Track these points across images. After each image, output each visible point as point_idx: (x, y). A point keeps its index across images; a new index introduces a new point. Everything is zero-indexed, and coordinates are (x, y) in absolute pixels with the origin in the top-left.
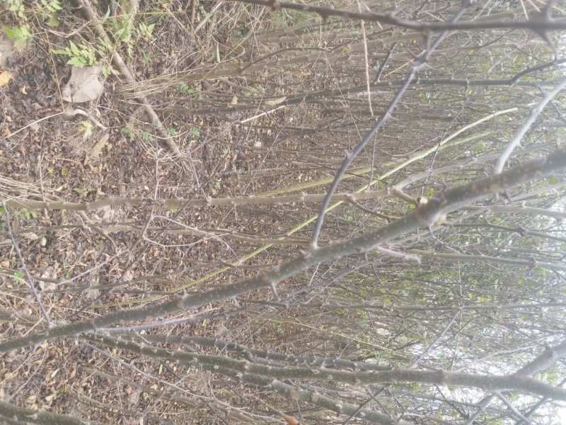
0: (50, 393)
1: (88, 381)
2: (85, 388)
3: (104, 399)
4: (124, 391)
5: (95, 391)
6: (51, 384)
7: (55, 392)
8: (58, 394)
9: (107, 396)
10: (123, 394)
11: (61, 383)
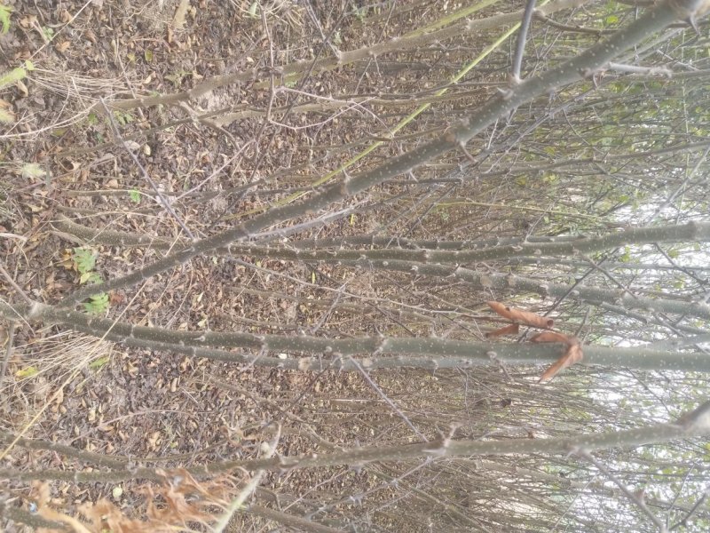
0: (201, 318)
1: (238, 301)
2: (237, 309)
3: (259, 317)
4: (279, 306)
5: (247, 311)
6: (199, 308)
7: (206, 316)
8: (209, 319)
9: (262, 314)
10: (278, 309)
11: (210, 307)
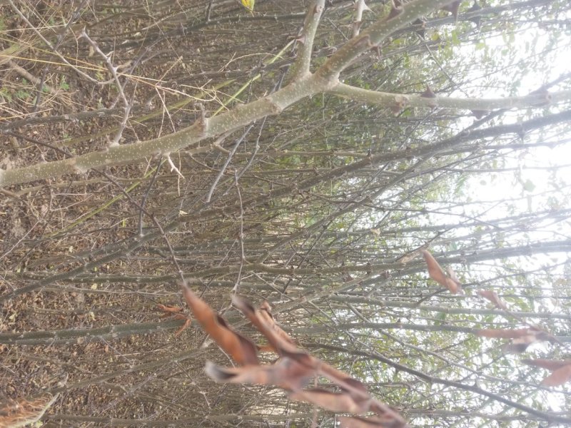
0: (11, 313)
1: (38, 297)
2: (38, 302)
3: (55, 305)
4: (70, 295)
5: (46, 302)
6: (10, 307)
7: (15, 312)
8: (17, 313)
9: (57, 303)
10: (70, 298)
